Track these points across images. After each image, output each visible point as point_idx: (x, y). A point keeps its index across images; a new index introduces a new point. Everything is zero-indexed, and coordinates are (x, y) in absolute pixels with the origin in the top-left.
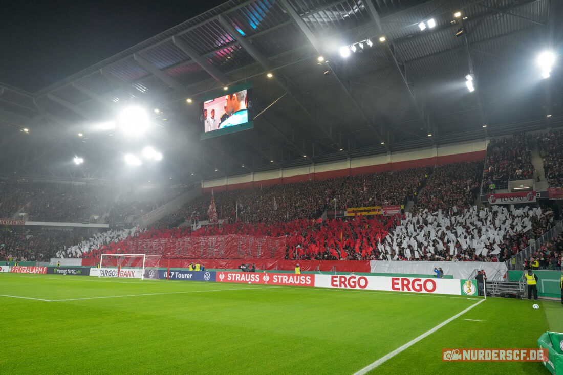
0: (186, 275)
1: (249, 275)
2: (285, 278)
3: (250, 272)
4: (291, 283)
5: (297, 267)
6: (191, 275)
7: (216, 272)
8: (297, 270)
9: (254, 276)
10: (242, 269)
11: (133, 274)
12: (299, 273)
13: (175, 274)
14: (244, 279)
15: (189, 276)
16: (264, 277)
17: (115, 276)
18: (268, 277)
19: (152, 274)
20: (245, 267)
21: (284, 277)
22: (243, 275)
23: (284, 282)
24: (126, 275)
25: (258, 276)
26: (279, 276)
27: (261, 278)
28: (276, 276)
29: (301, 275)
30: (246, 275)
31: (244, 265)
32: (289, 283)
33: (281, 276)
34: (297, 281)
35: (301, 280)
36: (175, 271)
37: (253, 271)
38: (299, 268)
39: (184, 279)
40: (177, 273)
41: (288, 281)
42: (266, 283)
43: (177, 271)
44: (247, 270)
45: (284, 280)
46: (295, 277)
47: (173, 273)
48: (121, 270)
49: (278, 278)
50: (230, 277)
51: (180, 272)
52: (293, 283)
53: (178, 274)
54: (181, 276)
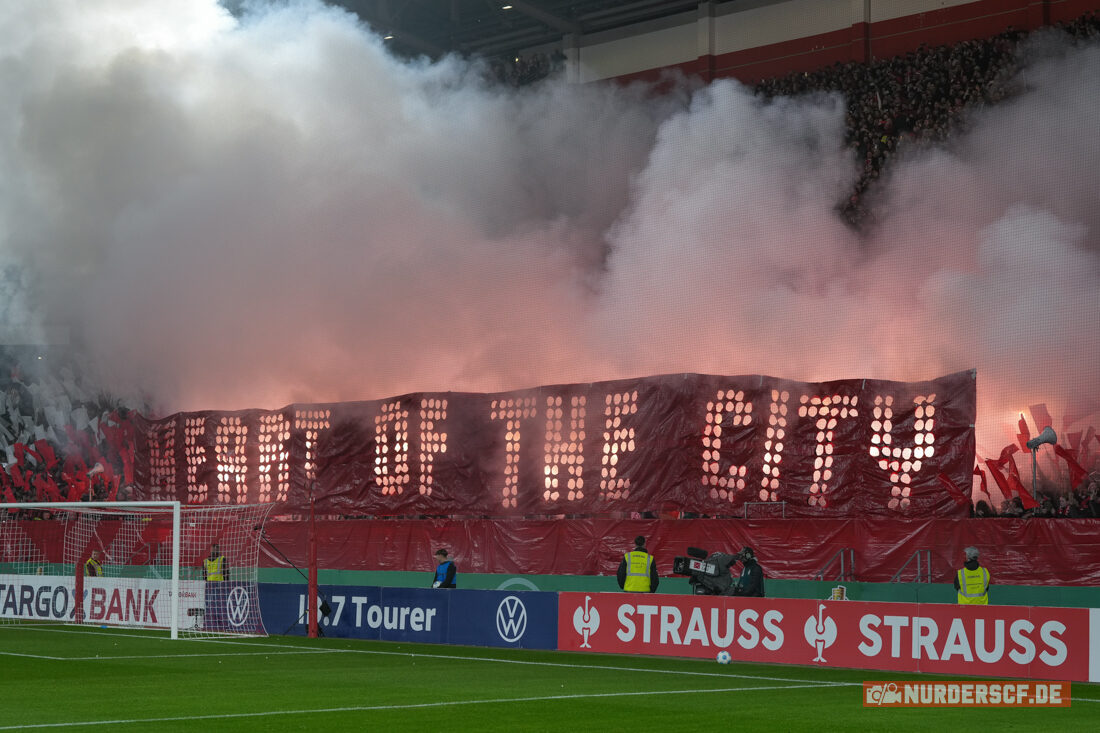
0: (405, 611)
1: (731, 613)
2: (925, 631)
3: (737, 592)
4: (957, 658)
5: (972, 565)
6: (431, 612)
7: (553, 596)
8: (973, 585)
9: (754, 616)
10: (696, 579)
11: (149, 606)
12: (984, 601)
13: (350, 609)
14: (702, 635)
15: (422, 618)
16: (811, 622)
17: (66, 618)
18: (830, 623)
19: (239, 608)
20: (711, 570)
21: (919, 622)
22: (697, 614)
23: (916, 654)
24: (118, 610)
25: (779, 616)
26: (889, 620)
27: (793, 628)
28: (876, 621)
29: (989, 615)
30: (715, 612)
31: (701, 555)
32: (946, 656)
33: (904, 621)
34: (990, 646)
35: (1010, 644)
36: (349, 592)
37: (753, 591)
38: (982, 575)
39: (394, 635)
40: (359, 601)
41: (940, 645)
42: (820, 658)
43: (360, 592)
44: (721, 584)
45: (917, 640)
46: (980, 624)
47: (340, 600)
48: (90, 583)
49: (885, 632)
50: (630, 625)
51: (377, 596)
52: (969, 658)
53: (365, 608)
54: (383, 618)
